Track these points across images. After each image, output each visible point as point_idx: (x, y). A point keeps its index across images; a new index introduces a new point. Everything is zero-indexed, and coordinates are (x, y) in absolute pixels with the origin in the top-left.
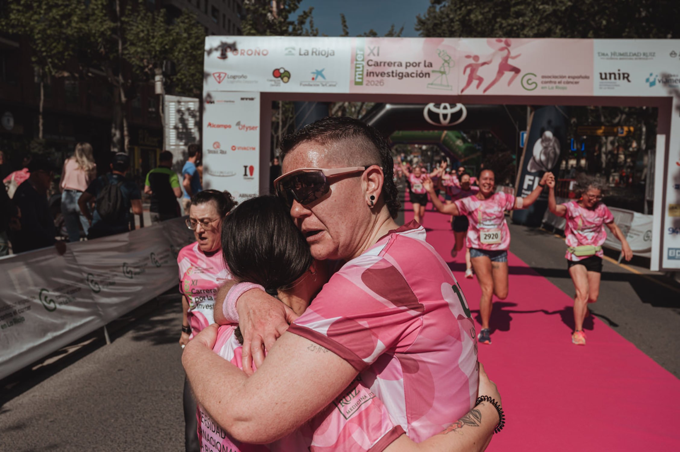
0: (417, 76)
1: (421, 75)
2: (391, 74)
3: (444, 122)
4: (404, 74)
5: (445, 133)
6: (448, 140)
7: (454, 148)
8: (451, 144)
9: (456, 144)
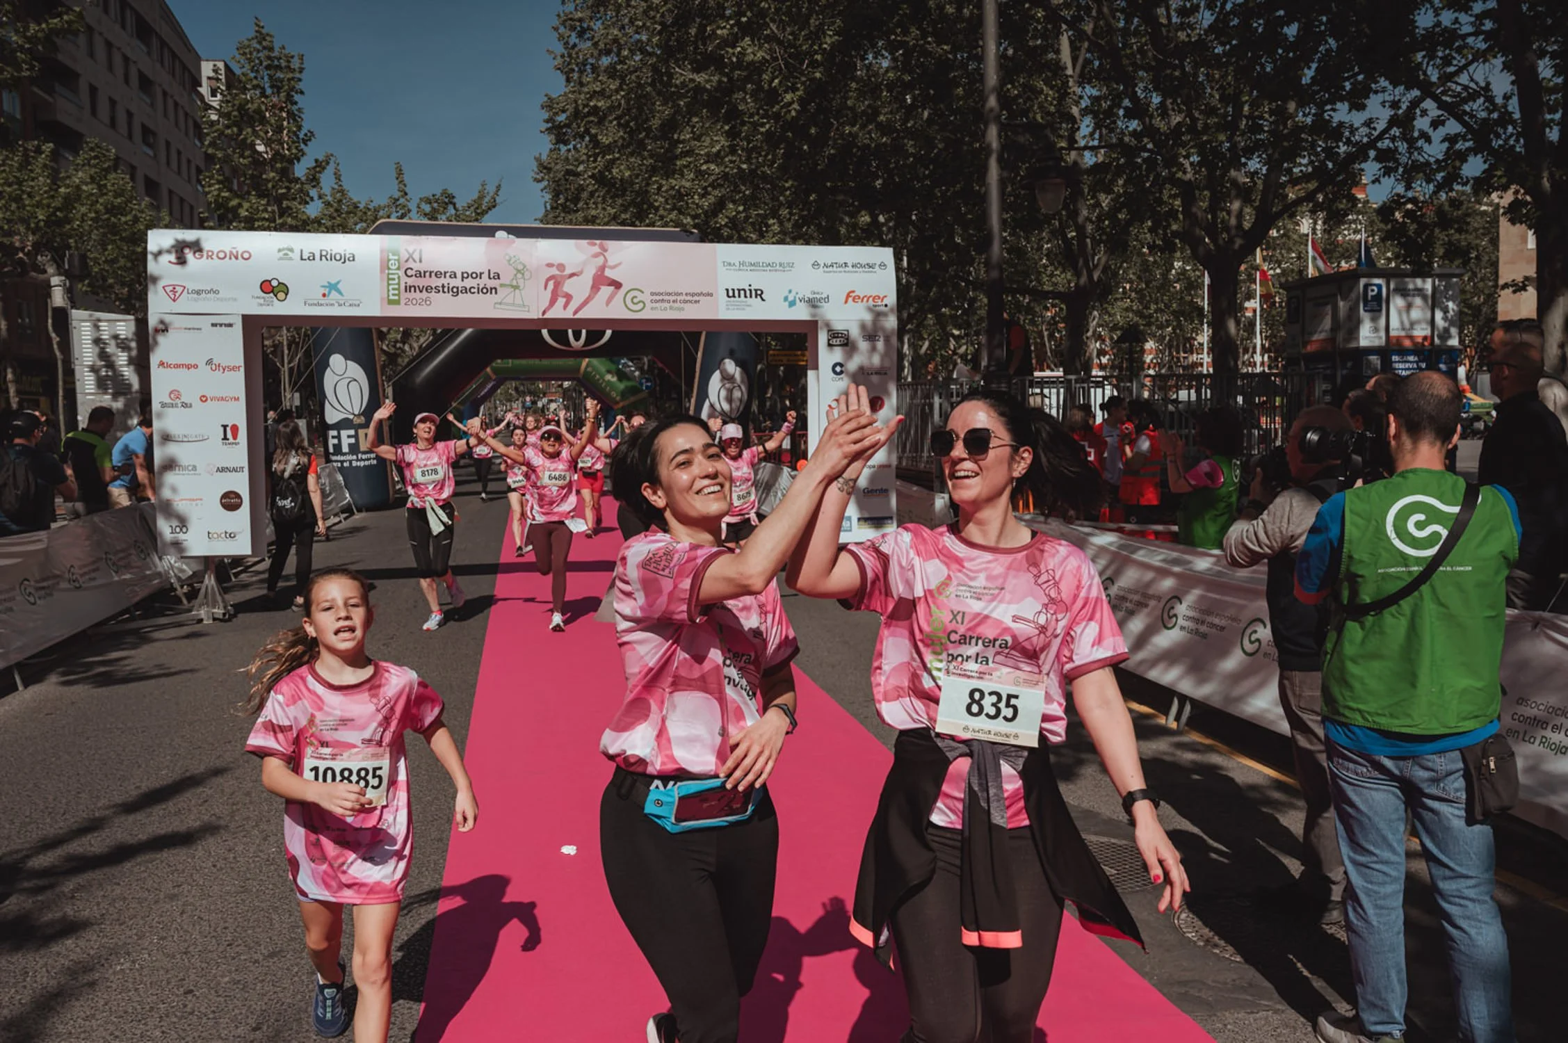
0: (478, 292)
1: (485, 290)
2: (441, 289)
3: (577, 345)
4: (460, 289)
5: (585, 361)
6: (591, 372)
7: (603, 386)
8: (596, 379)
9: (606, 380)
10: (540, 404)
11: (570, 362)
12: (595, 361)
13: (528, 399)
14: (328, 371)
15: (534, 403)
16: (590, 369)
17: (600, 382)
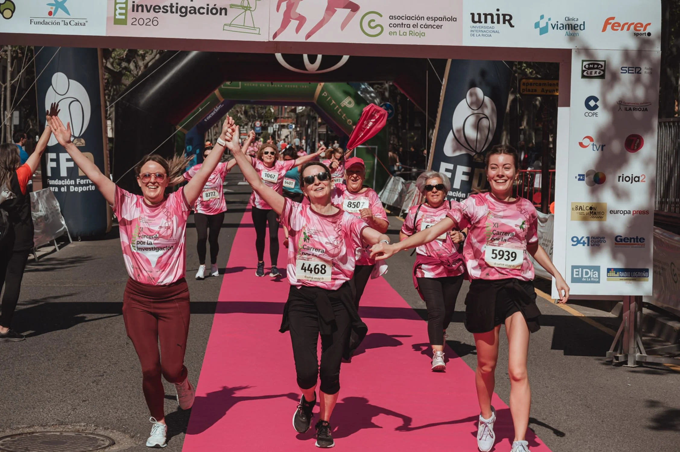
0: (208, 14)
1: (214, 11)
2: (169, 9)
3: (312, 67)
4: (189, 9)
5: (320, 86)
6: (327, 97)
7: (338, 112)
8: (331, 104)
9: (342, 106)
10: (270, 130)
11: (304, 86)
12: (331, 86)
13: (258, 124)
14: (50, 89)
15: (264, 128)
16: (325, 94)
17: (335, 108)
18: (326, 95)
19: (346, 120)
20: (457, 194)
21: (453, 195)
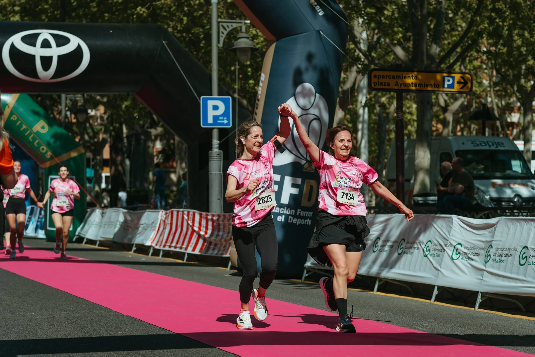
3: (45, 75)
5: (9, 109)
6: (16, 122)
7: (30, 138)
8: (22, 129)
9: (35, 131)
12: (21, 109)
16: (14, 118)
17: (27, 134)
18: (16, 118)
19: (38, 148)
20: (285, 210)
21: (281, 212)
